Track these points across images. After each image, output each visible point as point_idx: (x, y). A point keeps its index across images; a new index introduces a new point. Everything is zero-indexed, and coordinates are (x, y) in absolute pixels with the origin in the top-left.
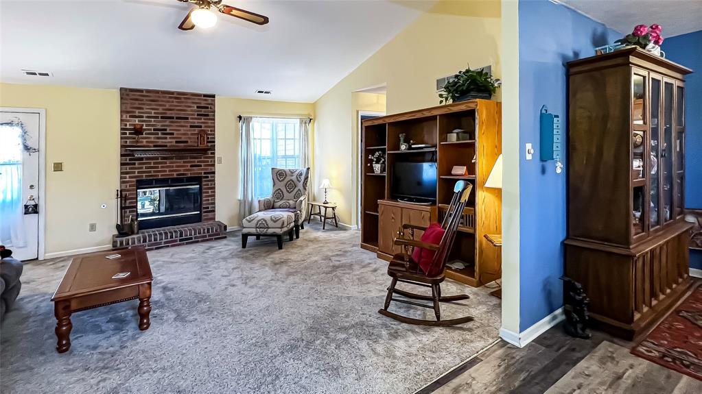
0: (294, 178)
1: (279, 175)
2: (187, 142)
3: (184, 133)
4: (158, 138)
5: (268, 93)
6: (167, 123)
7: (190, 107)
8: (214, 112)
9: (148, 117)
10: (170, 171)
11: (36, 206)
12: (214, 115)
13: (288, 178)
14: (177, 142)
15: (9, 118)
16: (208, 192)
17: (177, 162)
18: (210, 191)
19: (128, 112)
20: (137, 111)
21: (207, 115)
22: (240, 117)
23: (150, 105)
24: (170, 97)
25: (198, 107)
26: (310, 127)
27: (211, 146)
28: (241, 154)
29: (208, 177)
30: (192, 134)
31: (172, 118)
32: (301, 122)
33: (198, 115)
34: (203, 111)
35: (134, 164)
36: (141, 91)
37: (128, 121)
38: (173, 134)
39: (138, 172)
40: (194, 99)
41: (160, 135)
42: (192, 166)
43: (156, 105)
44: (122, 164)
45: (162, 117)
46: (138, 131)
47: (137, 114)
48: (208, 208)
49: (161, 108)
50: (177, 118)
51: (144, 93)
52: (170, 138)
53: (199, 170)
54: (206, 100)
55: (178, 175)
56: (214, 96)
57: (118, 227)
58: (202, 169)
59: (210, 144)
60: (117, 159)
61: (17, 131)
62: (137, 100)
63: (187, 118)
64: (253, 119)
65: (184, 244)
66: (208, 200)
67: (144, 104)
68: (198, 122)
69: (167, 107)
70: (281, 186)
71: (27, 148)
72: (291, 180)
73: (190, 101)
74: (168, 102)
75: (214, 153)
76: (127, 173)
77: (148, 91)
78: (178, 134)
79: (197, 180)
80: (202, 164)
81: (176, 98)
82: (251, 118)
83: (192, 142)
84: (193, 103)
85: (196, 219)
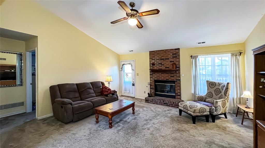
0: (220, 88)
2: (169, 68)
3: (168, 64)
4: (160, 66)
5: (204, 43)
6: (162, 61)
7: (170, 54)
8: (179, 55)
9: (156, 60)
10: (163, 78)
11: (134, 84)
12: (179, 57)
14: (165, 68)
15: (129, 62)
16: (177, 88)
17: (165, 75)
18: (178, 87)
19: (151, 58)
20: (153, 58)
21: (176, 57)
22: (192, 56)
23: (157, 55)
24: (163, 52)
25: (172, 54)
26: (240, 58)
27: (178, 69)
28: (193, 73)
29: (177, 82)
30: (171, 65)
31: (164, 59)
33: (173, 57)
34: (174, 56)
35: (153, 75)
36: (154, 51)
37: (151, 61)
38: (164, 65)
39: (154, 78)
40: (171, 51)
41: (160, 65)
42: (171, 77)
43: (159, 55)
44: (150, 75)
45: (161, 59)
46: (153, 64)
47: (154, 59)
48: (178, 94)
49: (160, 56)
50: (165, 59)
51: (155, 52)
52: (163, 66)
53: (173, 78)
54: (176, 51)
55: (166, 79)
56: (179, 49)
57: (148, 94)
58: (175, 78)
59: (178, 68)
60: (149, 73)
61: (131, 65)
62: (153, 54)
63: (169, 59)
64: (199, 57)
65: (165, 105)
66: (177, 91)
67: (155, 55)
68: (173, 60)
69: (162, 56)
71: (132, 69)
72: (218, 88)
73: (170, 52)
74: (162, 54)
75: (180, 72)
76: (152, 77)
77: (156, 51)
78: (165, 65)
79: (174, 82)
80: (175, 76)
81: (165, 52)
82: (197, 56)
83: (171, 68)
84: (171, 53)
85: (174, 97)
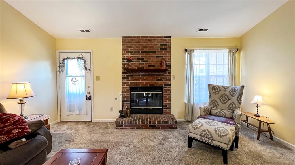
0: (227, 93)
1: (214, 89)
2: (154, 66)
3: (153, 61)
4: (140, 64)
5: (206, 30)
6: (144, 55)
7: (156, 45)
8: (170, 47)
9: (135, 52)
10: (146, 83)
11: (90, 97)
12: (170, 49)
13: (222, 92)
14: (149, 66)
15: (78, 55)
16: (166, 97)
17: (149, 78)
18: (167, 96)
19: (125, 50)
20: (129, 49)
21: (166, 49)
22: (186, 50)
23: (136, 45)
24: (146, 40)
25: (161, 45)
26: (236, 55)
27: (168, 68)
28: (187, 74)
29: (166, 88)
30: (157, 61)
31: (147, 52)
32: (230, 52)
33: (161, 49)
34: (163, 47)
35: (128, 78)
36: (131, 37)
37: (125, 54)
38: (147, 61)
39: (130, 83)
40: (158, 40)
41: (141, 62)
42: (157, 80)
43: (139, 45)
44: (123, 78)
45: (142, 52)
46: (129, 60)
47: (129, 51)
48: (166, 106)
49: (141, 46)
50: (150, 52)
51: (133, 39)
52: (146, 64)
53: (161, 83)
54: (165, 40)
55: (150, 85)
56: (170, 37)
57: (120, 112)
58: (163, 83)
59: (167, 67)
60: (120, 75)
61: (83, 61)
62: (129, 42)
63: (155, 52)
64: (195, 51)
65: (151, 129)
66: (166, 101)
67: (133, 45)
68: (161, 54)
69: (144, 45)
70: (216, 97)
71: (86, 69)
72: (225, 94)
73: (157, 41)
74: (145, 42)
75: (170, 73)
76: (125, 83)
77: (135, 37)
78: (150, 61)
79: (161, 88)
80: (163, 79)
81: (149, 40)
82: (193, 50)
83: (157, 67)
84: (158, 42)
85: (160, 112)
